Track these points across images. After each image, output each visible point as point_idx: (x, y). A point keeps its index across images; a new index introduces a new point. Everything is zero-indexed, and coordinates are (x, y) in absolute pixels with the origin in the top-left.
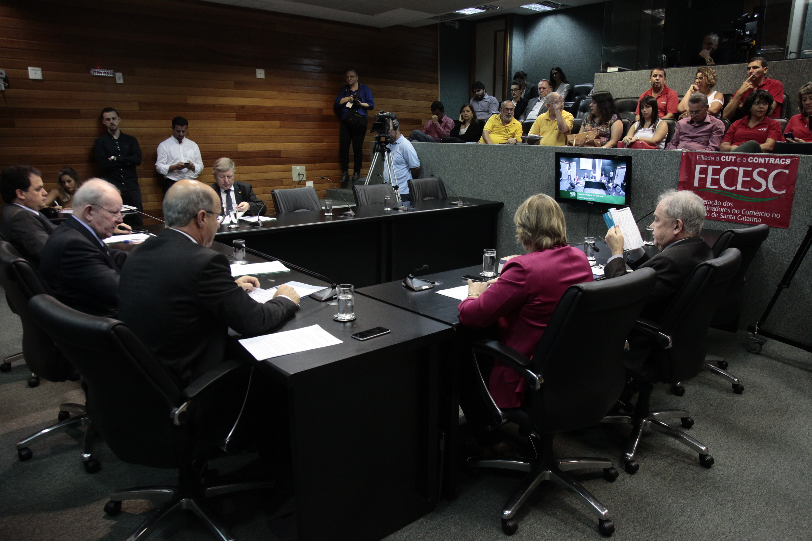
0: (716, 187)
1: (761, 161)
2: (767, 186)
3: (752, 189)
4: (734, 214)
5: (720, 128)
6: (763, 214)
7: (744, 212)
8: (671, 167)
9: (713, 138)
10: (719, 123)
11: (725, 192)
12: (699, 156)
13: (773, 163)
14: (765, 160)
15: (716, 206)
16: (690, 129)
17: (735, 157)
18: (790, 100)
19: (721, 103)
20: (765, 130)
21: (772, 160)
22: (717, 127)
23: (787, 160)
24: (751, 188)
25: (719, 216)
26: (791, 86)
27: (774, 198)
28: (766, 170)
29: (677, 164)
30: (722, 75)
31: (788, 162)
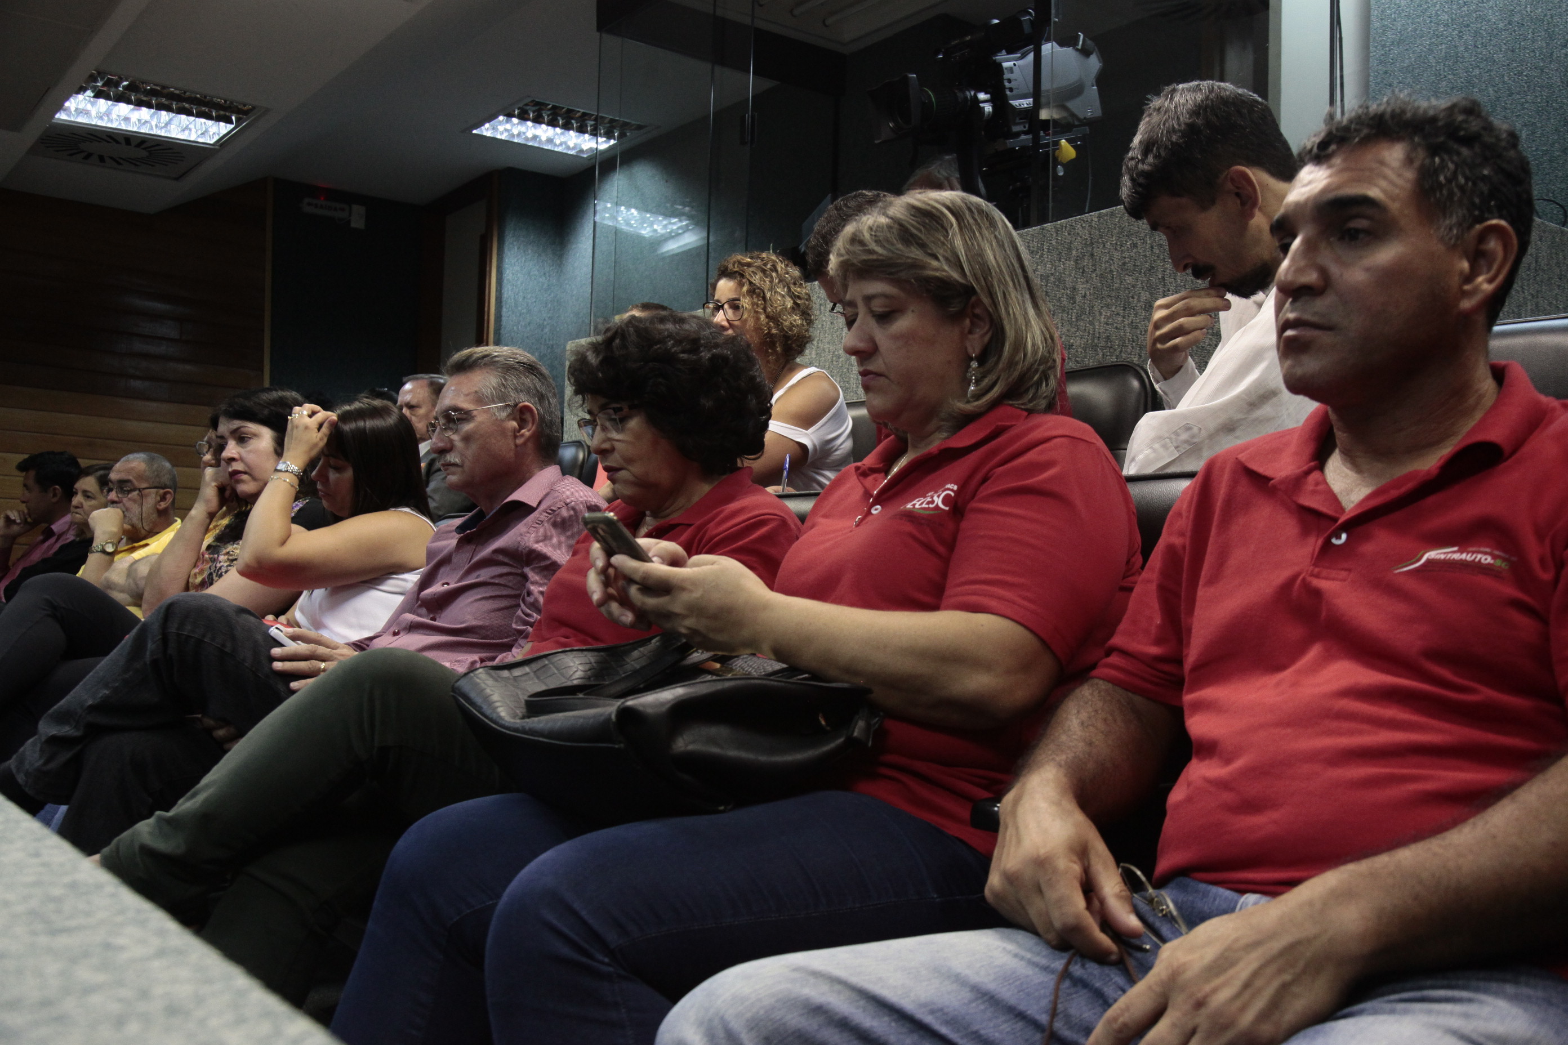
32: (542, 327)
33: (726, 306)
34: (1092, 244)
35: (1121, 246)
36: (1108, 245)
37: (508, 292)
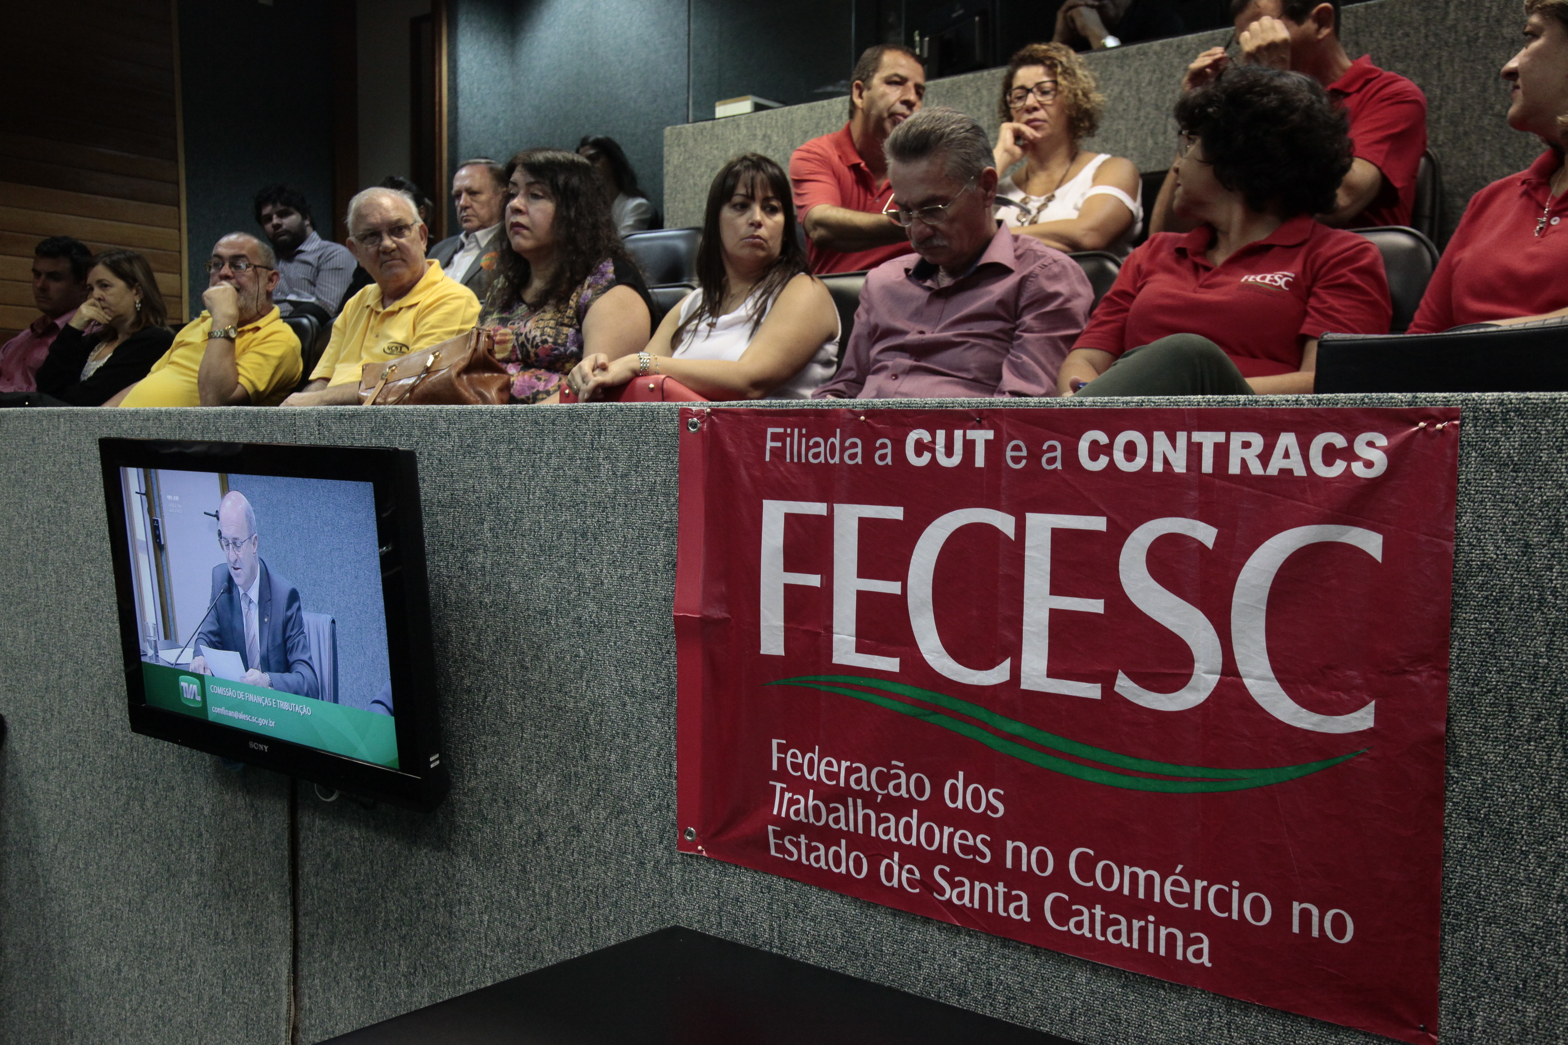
0: (891, 664)
1: (1166, 462)
2: (1229, 668)
3: (1125, 685)
4: (1017, 879)
5: (1056, 295)
6: (1223, 901)
7: (1086, 866)
8: (634, 518)
9: (1022, 348)
10: (1056, 269)
11: (945, 701)
12: (775, 437)
13: (1256, 468)
14: (1195, 451)
15: (900, 807)
16: (913, 306)
17: (990, 435)
18: (1445, 178)
19: (1122, 202)
20: (1281, 283)
21: (1246, 445)
22: (1041, 289)
23: (1360, 446)
24: (1115, 677)
25: (928, 885)
26: (1443, 112)
27: (1290, 772)
28: (1206, 534)
29: (667, 495)
30: (1138, 90)
31: (1369, 464)
32: (496, 120)
33: (1035, 90)
34: (1357, 33)
35: (1391, 35)
36: (1376, 34)
37: (463, 83)
